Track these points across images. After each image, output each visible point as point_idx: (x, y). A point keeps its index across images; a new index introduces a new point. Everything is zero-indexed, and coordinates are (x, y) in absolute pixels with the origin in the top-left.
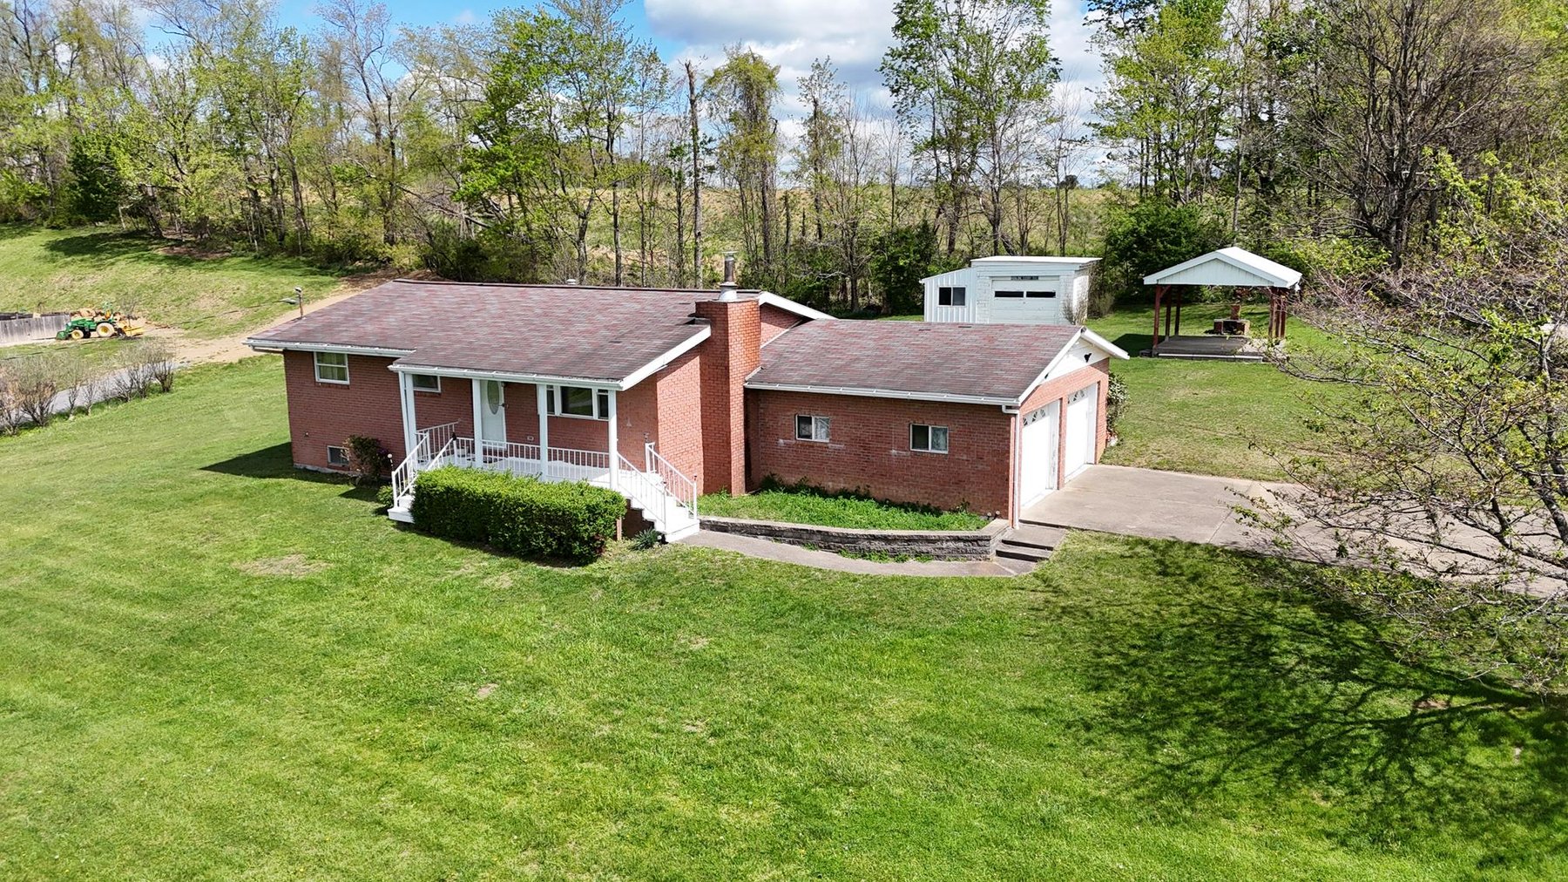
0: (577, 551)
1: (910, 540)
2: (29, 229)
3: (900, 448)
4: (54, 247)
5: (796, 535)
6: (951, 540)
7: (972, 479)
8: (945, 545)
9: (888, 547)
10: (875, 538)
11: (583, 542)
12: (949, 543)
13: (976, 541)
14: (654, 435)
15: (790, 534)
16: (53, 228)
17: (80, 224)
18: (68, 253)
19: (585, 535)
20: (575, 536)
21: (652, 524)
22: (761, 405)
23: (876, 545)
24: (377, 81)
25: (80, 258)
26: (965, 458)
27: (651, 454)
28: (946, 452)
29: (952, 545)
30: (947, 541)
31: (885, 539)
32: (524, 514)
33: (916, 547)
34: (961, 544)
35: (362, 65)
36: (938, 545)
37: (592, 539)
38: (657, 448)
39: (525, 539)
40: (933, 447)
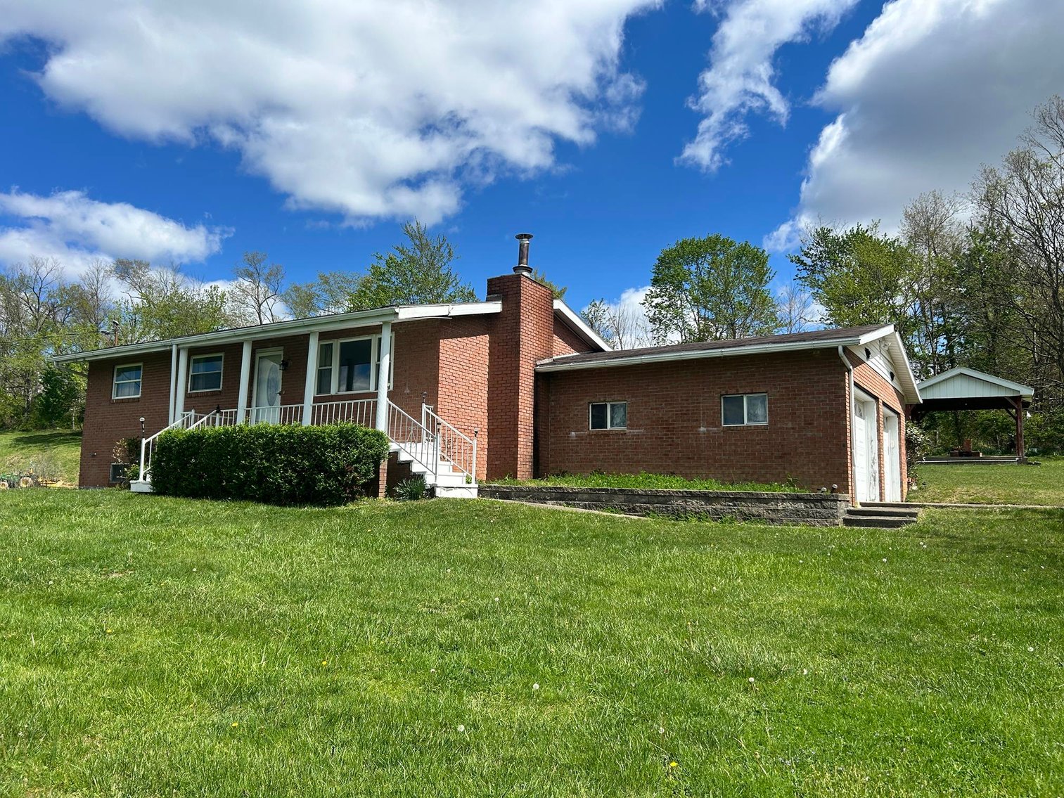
0: (321, 485)
1: (736, 499)
2: (8, 432)
3: (709, 424)
4: (18, 440)
5: (594, 497)
6: (788, 500)
7: (800, 450)
8: (780, 506)
9: (709, 508)
10: (693, 496)
11: (330, 475)
12: (786, 504)
13: (819, 501)
14: (433, 399)
15: (585, 496)
16: (23, 431)
17: (43, 428)
18: (26, 443)
19: (333, 468)
20: (321, 466)
21: (420, 476)
22: (552, 398)
23: (694, 504)
24: (268, 314)
25: (34, 445)
26: (790, 425)
27: (428, 414)
28: (765, 423)
29: (789, 505)
30: (783, 500)
31: (705, 497)
32: (264, 447)
33: (744, 508)
34: (801, 506)
35: (260, 306)
36: (772, 506)
37: (343, 473)
38: (435, 411)
39: (262, 477)
40: (749, 420)
